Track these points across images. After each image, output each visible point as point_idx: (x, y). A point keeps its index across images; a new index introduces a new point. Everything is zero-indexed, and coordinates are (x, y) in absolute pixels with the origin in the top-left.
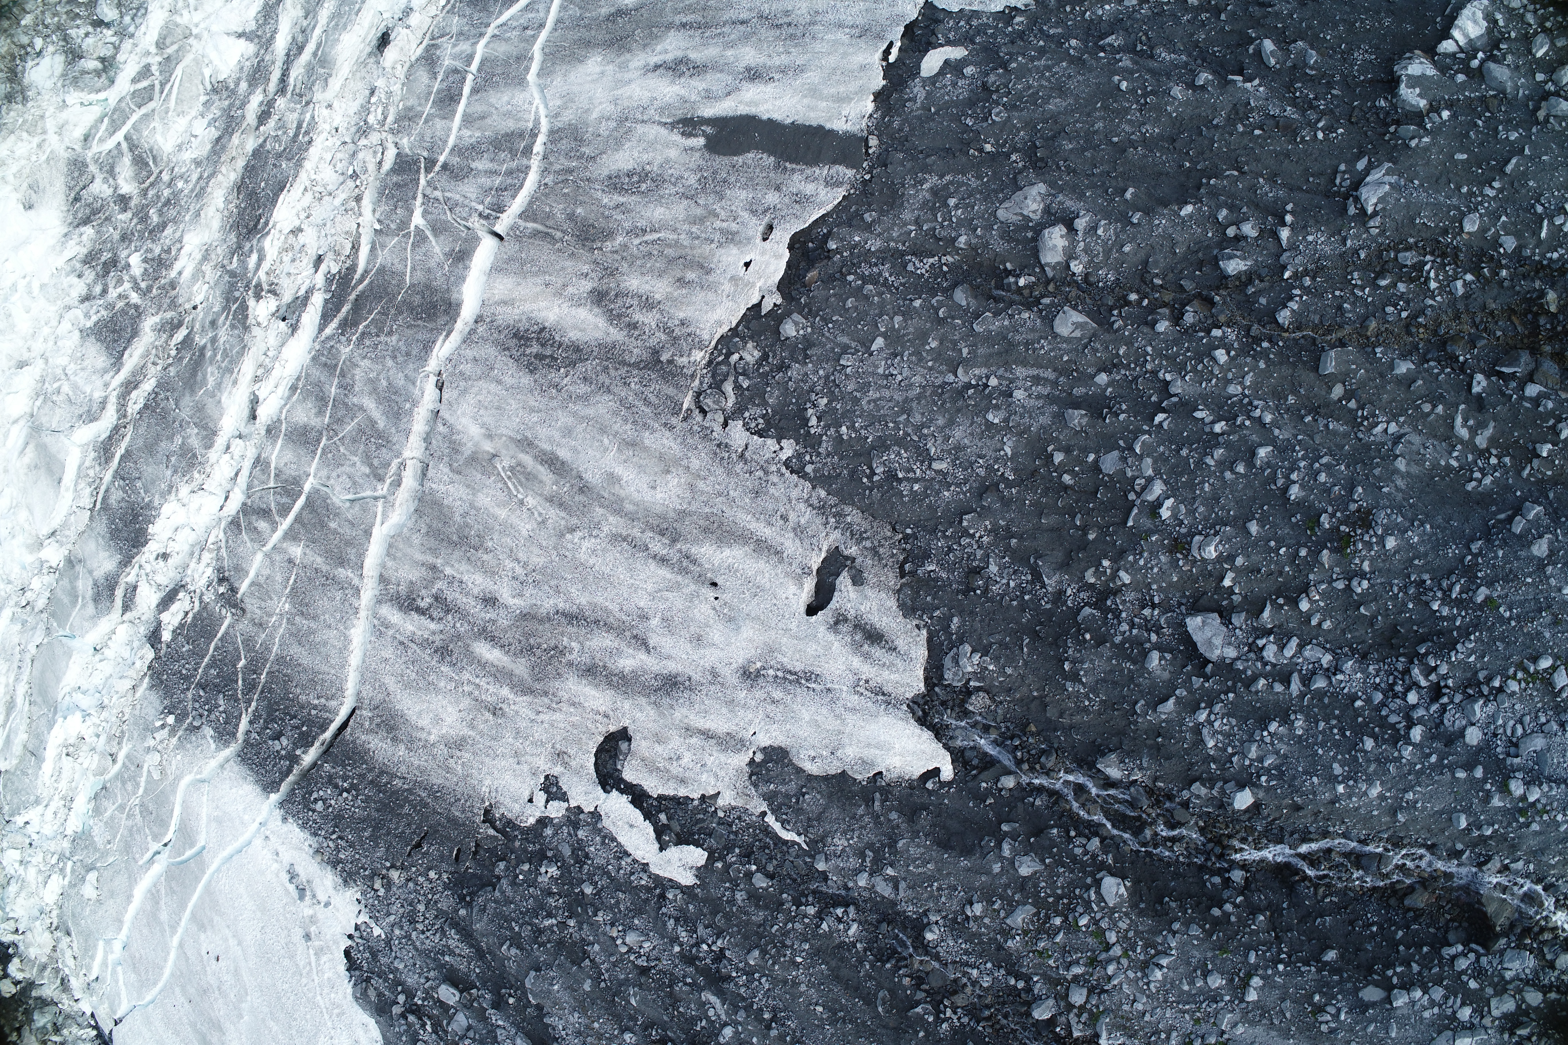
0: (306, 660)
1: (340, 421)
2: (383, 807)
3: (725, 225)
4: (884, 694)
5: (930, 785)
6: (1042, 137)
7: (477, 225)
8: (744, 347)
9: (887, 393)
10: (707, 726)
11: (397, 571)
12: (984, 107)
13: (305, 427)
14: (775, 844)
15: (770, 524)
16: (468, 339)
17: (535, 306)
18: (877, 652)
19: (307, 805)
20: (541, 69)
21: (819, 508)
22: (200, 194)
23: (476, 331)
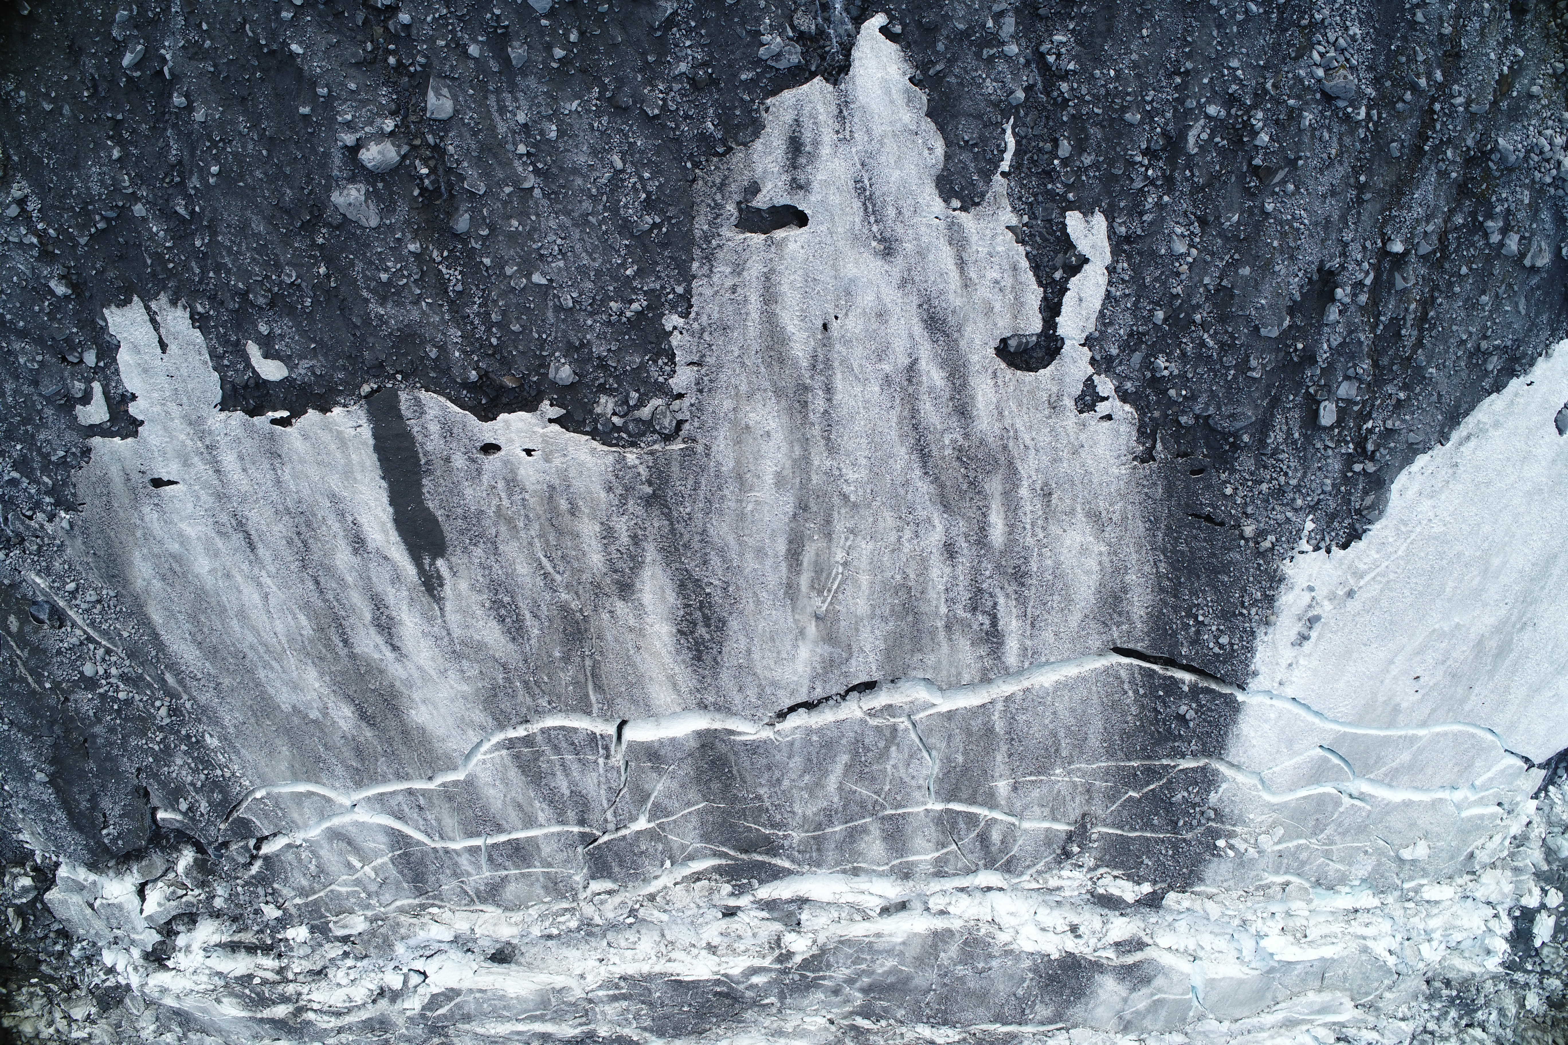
0: (1098, 724)
1: (862, 805)
2: (1193, 573)
3: (503, 495)
4: (841, 112)
5: (898, 29)
6: (292, 224)
7: (619, 756)
8: (602, 415)
9: (578, 246)
10: (954, 268)
11: (969, 666)
12: (289, 295)
13: (885, 839)
14: (1025, 153)
15: (746, 300)
16: (724, 708)
17: (664, 652)
18: (807, 136)
19: (1229, 655)
20: (449, 769)
21: (710, 261)
23: (715, 704)
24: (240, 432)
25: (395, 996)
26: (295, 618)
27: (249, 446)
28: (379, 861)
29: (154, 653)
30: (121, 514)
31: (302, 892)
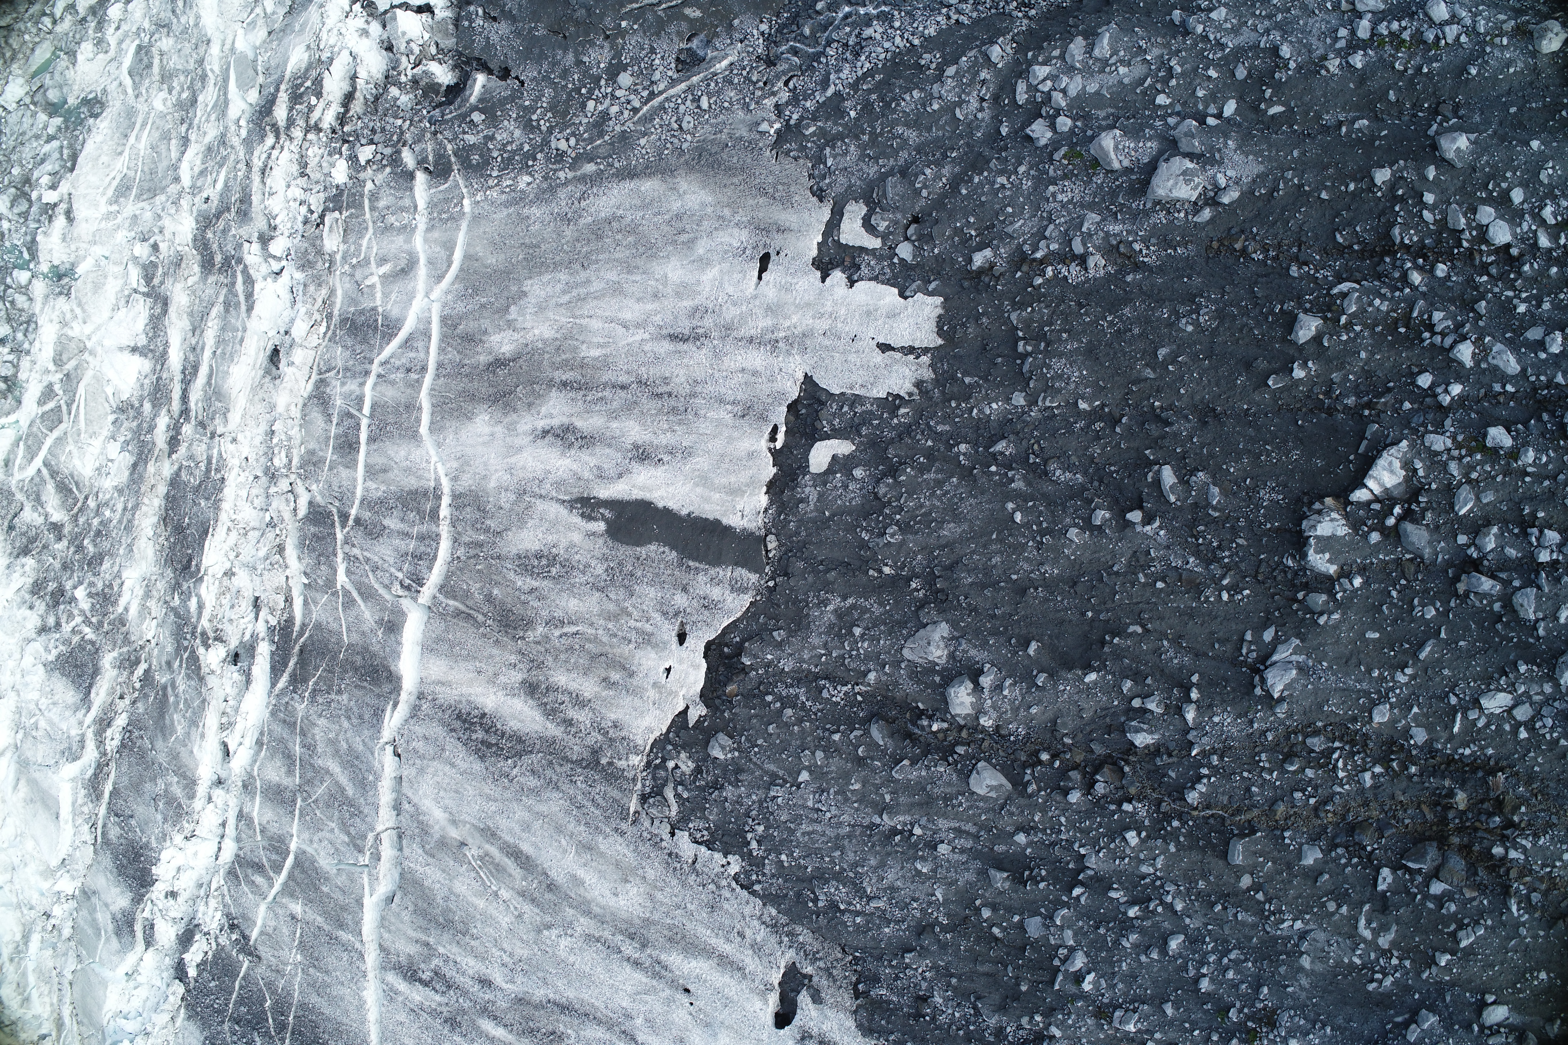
0: (327, 1011)
1: (310, 783)
3: (639, 625)
6: (939, 565)
8: (678, 757)
9: (819, 828)
11: (393, 943)
12: (878, 521)
13: (279, 786)
15: (728, 940)
16: (415, 713)
17: (471, 691)
20: (432, 423)
21: (772, 927)
22: (129, 527)
23: (420, 706)
24: (778, 386)
25: (265, 240)
26: (599, 346)
27: (764, 388)
28: (379, 295)
29: (617, 165)
30: (751, 202)
31: (374, 197)
